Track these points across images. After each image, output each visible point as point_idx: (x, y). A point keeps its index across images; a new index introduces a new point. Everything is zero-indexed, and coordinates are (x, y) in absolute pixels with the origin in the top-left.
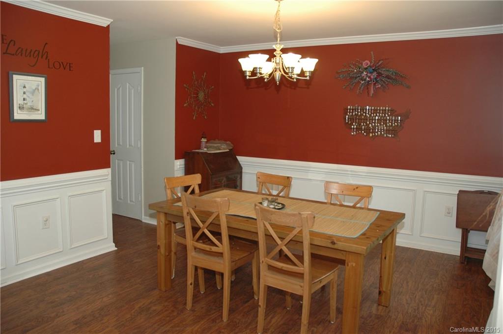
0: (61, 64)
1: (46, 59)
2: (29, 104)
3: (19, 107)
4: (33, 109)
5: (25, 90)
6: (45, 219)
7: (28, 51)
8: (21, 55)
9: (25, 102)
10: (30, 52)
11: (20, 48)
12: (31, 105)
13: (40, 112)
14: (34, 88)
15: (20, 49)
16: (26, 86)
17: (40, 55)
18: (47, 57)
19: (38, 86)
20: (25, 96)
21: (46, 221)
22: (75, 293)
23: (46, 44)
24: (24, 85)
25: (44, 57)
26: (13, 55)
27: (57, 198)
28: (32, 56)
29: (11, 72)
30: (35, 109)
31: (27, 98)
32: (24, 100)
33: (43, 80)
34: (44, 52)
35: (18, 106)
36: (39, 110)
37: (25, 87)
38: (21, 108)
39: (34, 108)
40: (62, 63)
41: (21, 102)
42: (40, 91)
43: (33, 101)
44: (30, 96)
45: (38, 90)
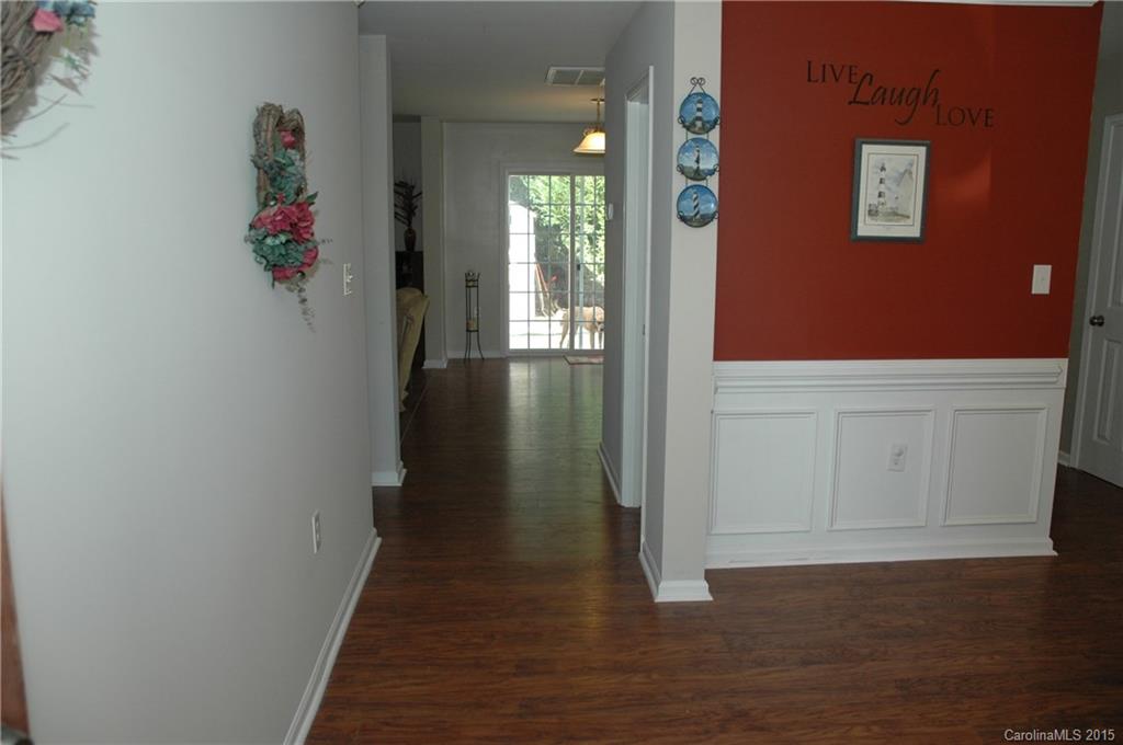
0: (967, 112)
1: (933, 105)
2: (889, 205)
3: (870, 211)
4: (895, 214)
5: (883, 175)
6: (897, 451)
7: (897, 93)
8: (883, 102)
9: (882, 200)
10: (901, 94)
11: (880, 88)
12: (894, 206)
13: (910, 222)
14: (902, 170)
15: (882, 90)
16: (886, 166)
17: (922, 97)
18: (935, 101)
19: (911, 165)
20: (882, 188)
21: (899, 455)
22: (922, 622)
23: (937, 71)
24: (883, 164)
25: (930, 100)
26: (867, 103)
27: (929, 411)
28: (904, 101)
29: (859, 140)
30: (902, 215)
31: (886, 191)
32: (880, 195)
33: (921, 151)
34: (930, 91)
35: (867, 208)
36: (908, 217)
37: (883, 169)
38: (872, 213)
39: (900, 212)
40: (969, 110)
41: (875, 201)
42: (914, 176)
43: (897, 198)
44: (894, 187)
45: (911, 173)
